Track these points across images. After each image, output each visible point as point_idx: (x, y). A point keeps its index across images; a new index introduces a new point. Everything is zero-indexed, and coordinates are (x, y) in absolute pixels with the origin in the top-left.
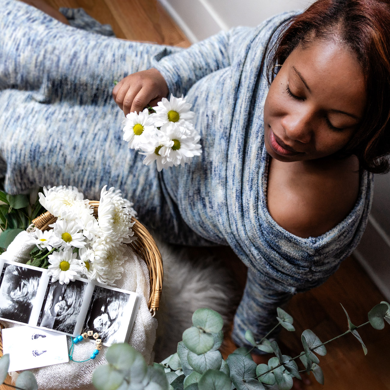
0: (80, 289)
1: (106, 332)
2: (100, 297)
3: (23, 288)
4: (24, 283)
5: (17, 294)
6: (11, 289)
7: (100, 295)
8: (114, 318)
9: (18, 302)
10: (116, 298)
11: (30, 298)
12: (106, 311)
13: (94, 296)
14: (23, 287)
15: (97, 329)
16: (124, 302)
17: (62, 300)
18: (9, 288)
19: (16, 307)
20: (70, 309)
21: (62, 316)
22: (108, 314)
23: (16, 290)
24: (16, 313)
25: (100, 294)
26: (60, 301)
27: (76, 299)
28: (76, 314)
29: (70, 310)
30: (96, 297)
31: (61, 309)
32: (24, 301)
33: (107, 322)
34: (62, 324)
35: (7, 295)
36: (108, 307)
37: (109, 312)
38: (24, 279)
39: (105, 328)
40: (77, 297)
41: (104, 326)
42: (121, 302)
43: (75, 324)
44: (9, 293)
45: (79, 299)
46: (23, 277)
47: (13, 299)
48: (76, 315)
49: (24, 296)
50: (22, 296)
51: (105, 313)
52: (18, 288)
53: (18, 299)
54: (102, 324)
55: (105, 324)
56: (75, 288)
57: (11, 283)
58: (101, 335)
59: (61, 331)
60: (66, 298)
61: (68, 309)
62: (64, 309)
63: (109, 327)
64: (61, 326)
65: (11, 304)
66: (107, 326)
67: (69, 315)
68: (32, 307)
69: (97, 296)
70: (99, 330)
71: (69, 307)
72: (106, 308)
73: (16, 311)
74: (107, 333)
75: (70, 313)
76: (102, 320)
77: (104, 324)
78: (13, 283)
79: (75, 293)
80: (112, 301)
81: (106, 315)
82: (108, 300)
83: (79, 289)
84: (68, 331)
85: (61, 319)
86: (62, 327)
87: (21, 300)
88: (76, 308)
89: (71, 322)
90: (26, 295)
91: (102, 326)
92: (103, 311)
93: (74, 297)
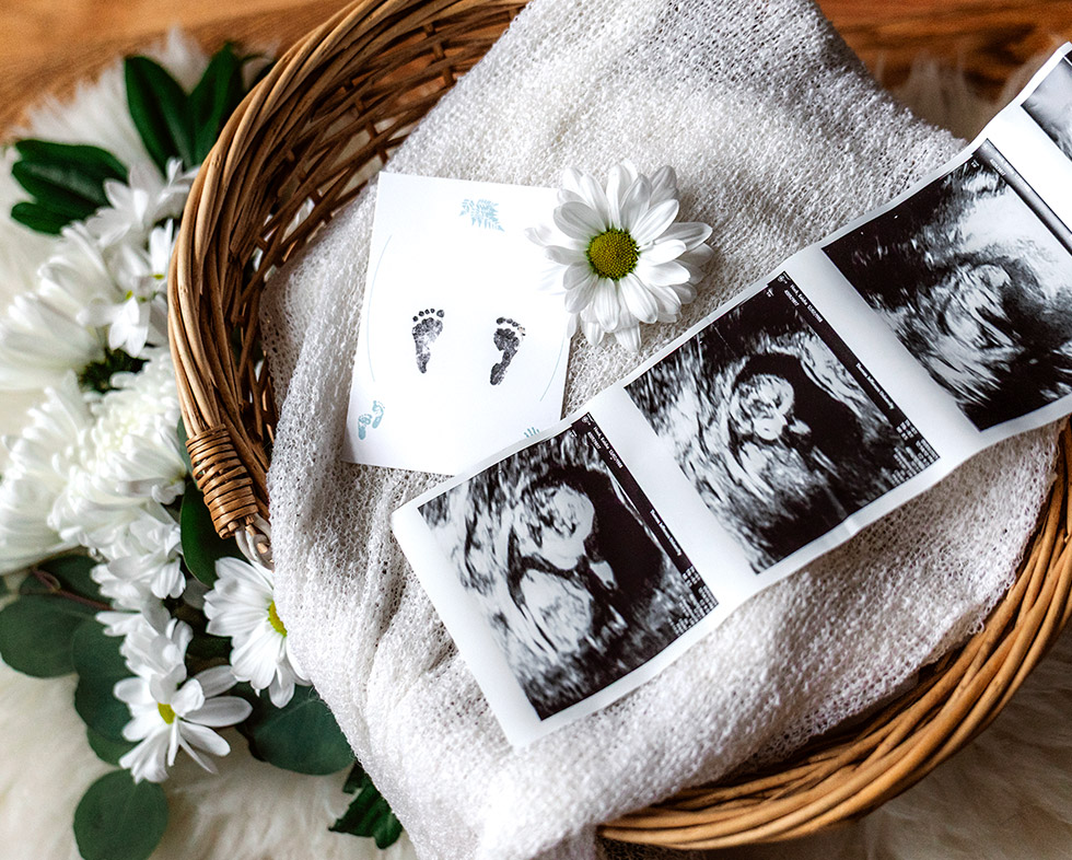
0: (762, 529)
1: (507, 513)
2: (659, 597)
3: (982, 327)
4: (1001, 346)
5: (976, 292)
6: (1023, 285)
7: (663, 602)
8: (525, 583)
9: (944, 272)
10: (591, 653)
11: (917, 323)
12: (582, 574)
13: (682, 571)
14: (984, 332)
15: (551, 490)
16: (542, 668)
17: (785, 429)
18: (1034, 282)
19: (928, 255)
20: (726, 438)
21: (727, 391)
22: (565, 575)
23: (995, 299)
24: (907, 240)
25: (670, 606)
26: (791, 422)
27: (740, 484)
28: (686, 453)
29: (718, 438)
30: (672, 576)
31: (756, 401)
32: (928, 295)
33: (539, 544)
34: (697, 372)
35: (1012, 257)
36: (586, 596)
37: (568, 584)
38: (1016, 361)
39: (526, 518)
40: (740, 494)
41: (536, 523)
42: (554, 659)
43: (656, 421)
44: (1013, 268)
45: (730, 497)
46: (1033, 361)
47: (975, 267)
48: (681, 449)
49: (944, 308)
50: (954, 303)
51: (577, 568)
52: (999, 312)
53: (953, 280)
54: (549, 522)
55: (535, 532)
56: (784, 512)
57: (1048, 304)
58: (515, 484)
59: (677, 352)
60: (781, 452)
61: (732, 433)
62: (746, 416)
63: (513, 536)
64: (693, 365)
65: (961, 246)
66: (523, 532)
67: (705, 422)
68: (871, 303)
69: (670, 585)
70: (540, 495)
71: (736, 442)
72: (592, 584)
73: (914, 243)
74: (499, 513)
75: (713, 428)
76: (567, 533)
77: (545, 529)
78: (1041, 307)
79: (765, 500)
80: (596, 633)
81: (567, 563)
82: (618, 617)
83: (767, 524)
84: (655, 380)
85: (719, 379)
86: (687, 364)
87: (940, 292)
88: (706, 465)
89: (673, 413)
90: (942, 321)
91: (542, 518)
92: (593, 566)
93: (754, 482)
